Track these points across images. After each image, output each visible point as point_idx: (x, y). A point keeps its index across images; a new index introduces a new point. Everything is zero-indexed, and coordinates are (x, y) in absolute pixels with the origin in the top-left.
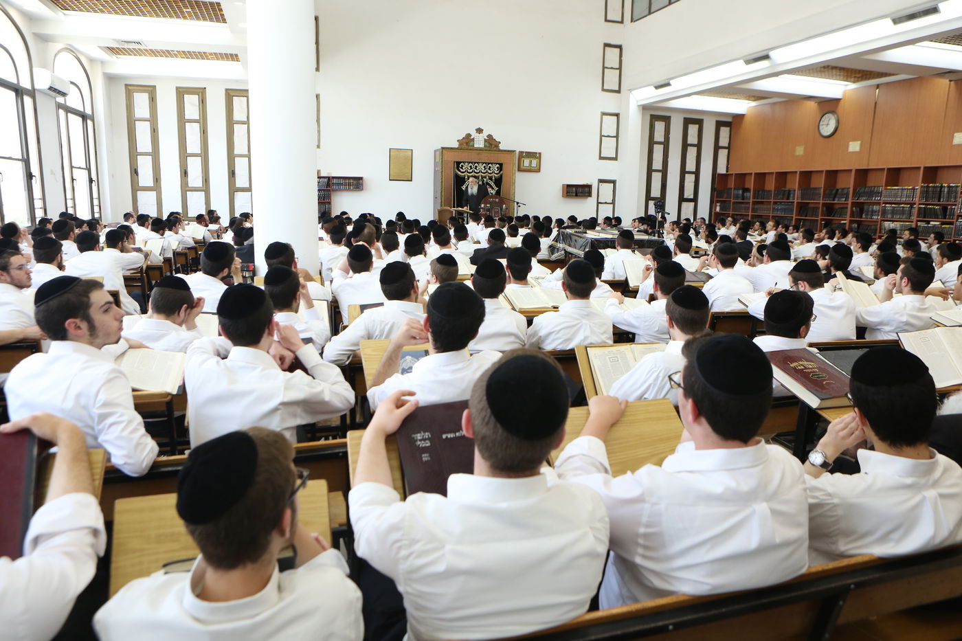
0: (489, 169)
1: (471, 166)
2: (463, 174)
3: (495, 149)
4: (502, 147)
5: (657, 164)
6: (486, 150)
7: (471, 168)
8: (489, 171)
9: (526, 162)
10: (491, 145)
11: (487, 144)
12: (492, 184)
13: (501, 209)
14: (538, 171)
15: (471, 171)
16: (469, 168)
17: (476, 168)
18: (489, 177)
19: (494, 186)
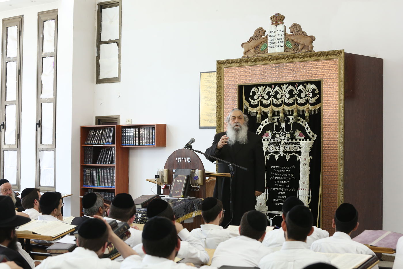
0: (299, 96)
1: (268, 93)
3: (303, 51)
4: (317, 47)
6: (288, 57)
7: (269, 97)
8: (299, 101)
10: (297, 45)
11: (289, 45)
12: (306, 126)
15: (269, 101)
16: (266, 97)
17: (275, 97)
18: (298, 111)
19: (309, 130)
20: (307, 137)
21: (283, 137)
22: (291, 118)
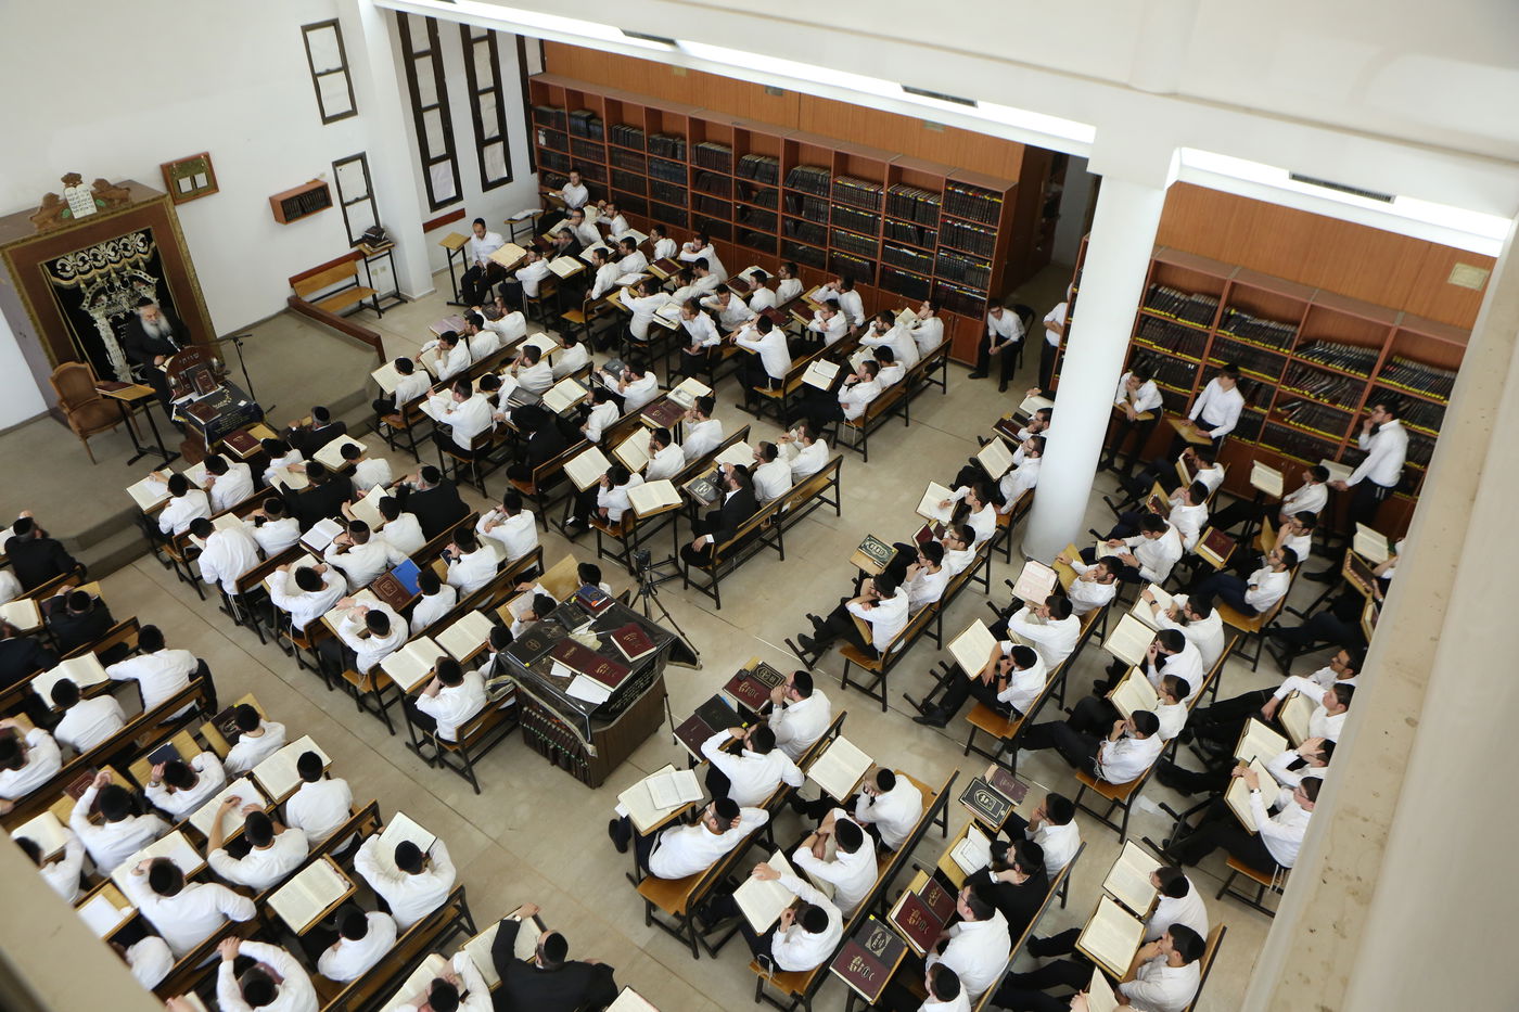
0: (125, 249)
2: (72, 282)
3: (123, 206)
5: (429, 96)
6: (104, 216)
7: (85, 262)
8: (127, 254)
9: (185, 185)
10: (111, 200)
11: (102, 204)
12: (143, 275)
13: (211, 367)
14: (213, 187)
15: (87, 267)
16: (81, 264)
17: (96, 259)
18: (130, 264)
19: (149, 277)
20: (147, 284)
21: (122, 295)
22: (124, 273)
